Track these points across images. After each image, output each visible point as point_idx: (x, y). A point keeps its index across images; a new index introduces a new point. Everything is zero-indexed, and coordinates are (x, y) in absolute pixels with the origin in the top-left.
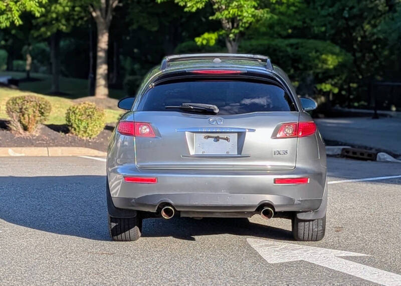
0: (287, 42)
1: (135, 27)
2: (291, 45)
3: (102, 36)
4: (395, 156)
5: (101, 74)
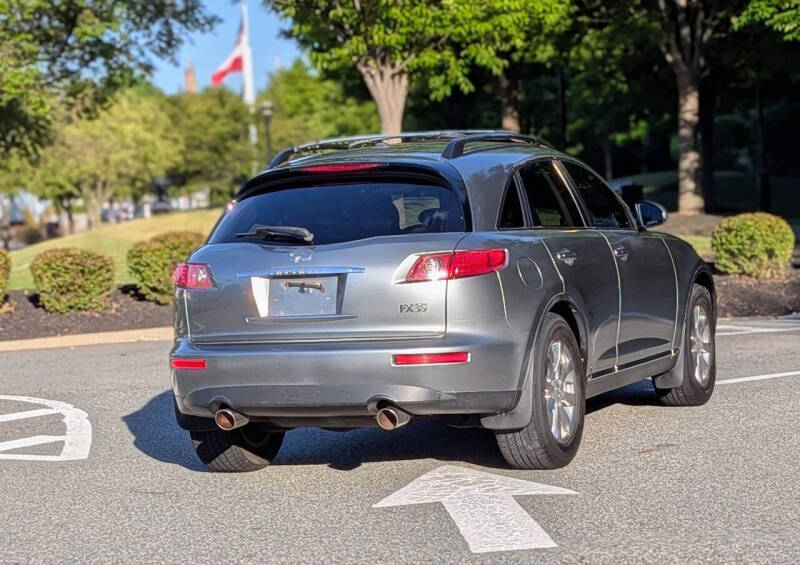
3: (686, 100)
5: (687, 171)
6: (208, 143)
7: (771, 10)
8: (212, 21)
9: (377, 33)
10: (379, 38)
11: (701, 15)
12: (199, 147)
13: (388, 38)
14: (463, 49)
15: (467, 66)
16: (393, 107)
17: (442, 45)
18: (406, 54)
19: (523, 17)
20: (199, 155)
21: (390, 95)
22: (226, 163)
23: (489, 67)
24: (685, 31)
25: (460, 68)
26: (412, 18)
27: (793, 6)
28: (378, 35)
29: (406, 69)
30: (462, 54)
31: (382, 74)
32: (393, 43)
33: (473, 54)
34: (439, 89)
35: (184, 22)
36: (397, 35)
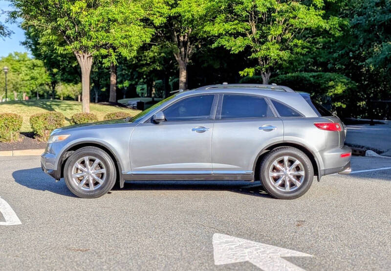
0: (311, 74)
1: (206, 65)
2: (314, 77)
4: (379, 152)
11: (189, 43)
13: (88, 43)
15: (117, 55)
17: (108, 47)
18: (94, 50)
21: (86, 65)
23: (126, 56)
24: (183, 49)
26: (98, 36)
28: (84, 41)
29: (92, 55)
30: (116, 51)
31: (84, 56)
32: (90, 45)
33: (120, 51)
34: (106, 63)
36: (91, 42)
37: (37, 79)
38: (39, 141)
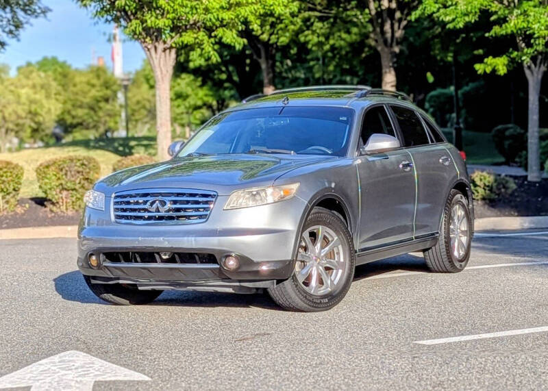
6: (87, 104)
7: (437, 6)
8: (45, 11)
9: (150, 18)
10: (151, 22)
12: (81, 107)
13: (158, 22)
14: (214, 31)
15: (216, 43)
16: (164, 72)
17: (198, 28)
18: (173, 34)
19: (258, 9)
20: (80, 112)
21: (162, 63)
22: (99, 117)
23: (233, 44)
24: (387, 27)
25: (211, 45)
26: (175, 7)
27: (454, 3)
29: (174, 45)
30: (213, 34)
31: (156, 48)
32: (162, 25)
33: (220, 35)
34: (196, 60)
35: (25, 11)
36: (165, 20)
37: (187, 96)
38: (52, 211)
